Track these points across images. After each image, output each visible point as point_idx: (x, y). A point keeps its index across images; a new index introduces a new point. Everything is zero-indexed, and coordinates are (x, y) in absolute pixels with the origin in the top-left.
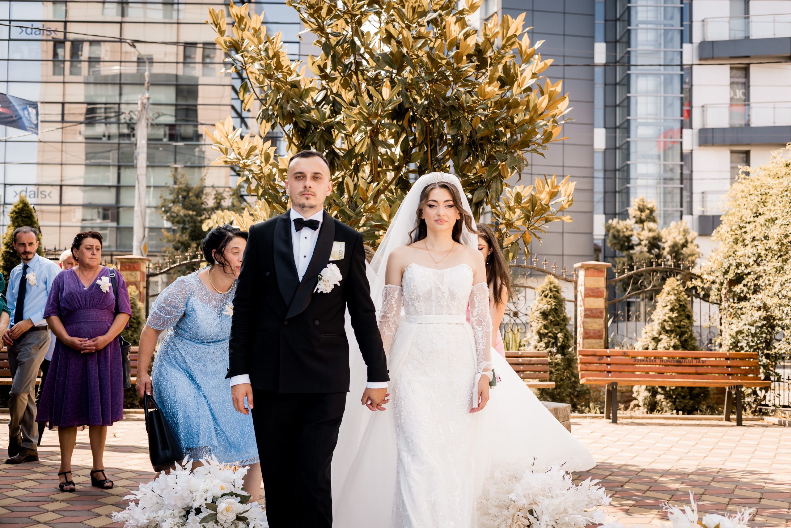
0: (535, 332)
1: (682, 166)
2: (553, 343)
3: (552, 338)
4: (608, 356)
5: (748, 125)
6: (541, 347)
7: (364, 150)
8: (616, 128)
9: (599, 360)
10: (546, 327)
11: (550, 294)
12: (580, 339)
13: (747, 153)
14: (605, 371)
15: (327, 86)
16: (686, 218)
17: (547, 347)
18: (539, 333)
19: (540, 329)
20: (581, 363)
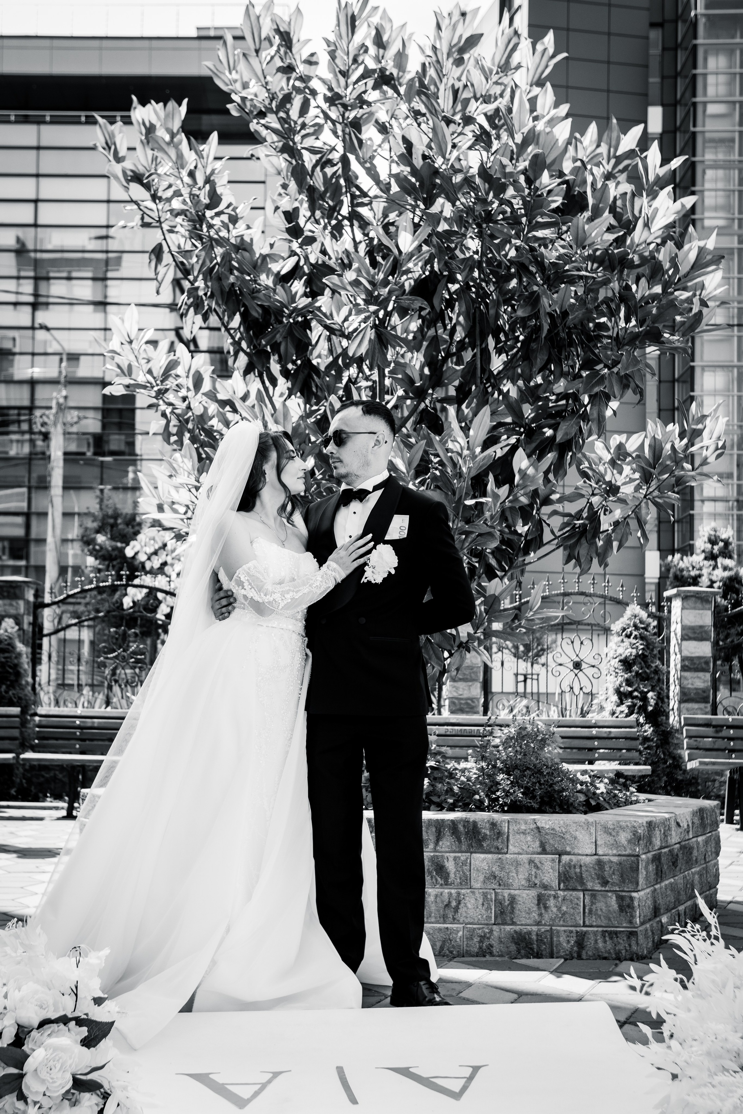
0: (611, 691)
2: (640, 707)
3: (641, 700)
4: (730, 727)
6: (622, 712)
7: (363, 350)
9: (717, 732)
10: (629, 682)
11: (635, 633)
12: (673, 703)
14: (724, 750)
15: (298, 251)
17: (630, 713)
18: (618, 692)
19: (620, 686)
20: (689, 737)
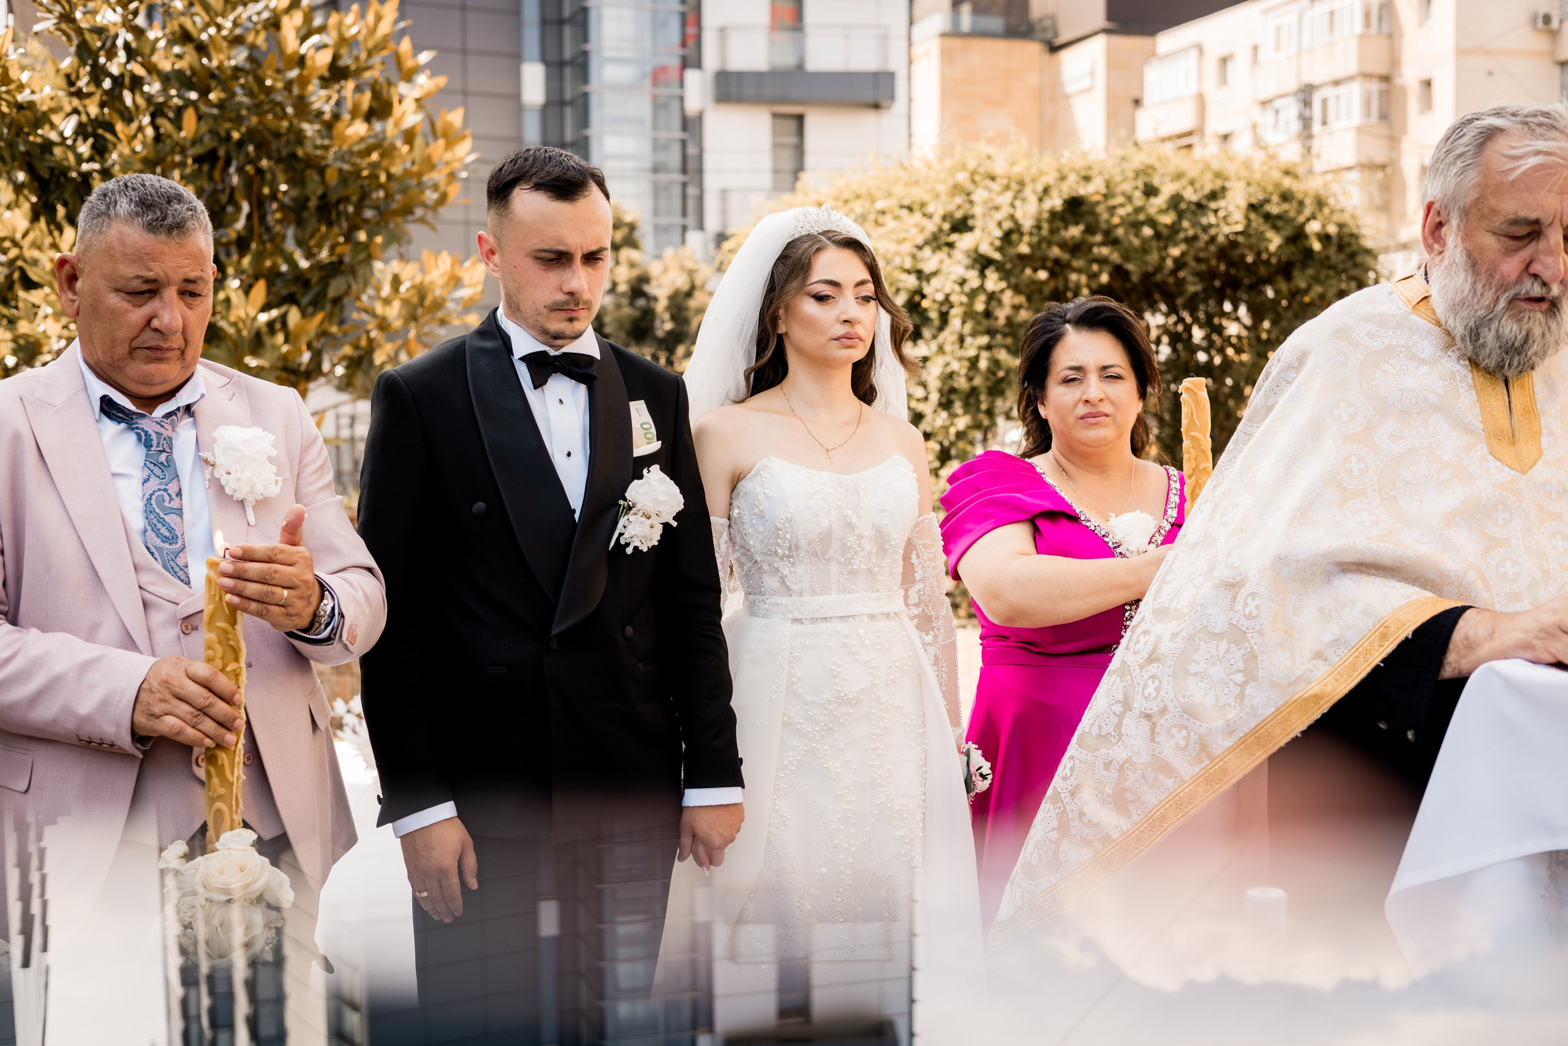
1: (684, 143)
5: (800, 67)
8: (562, 64)
13: (800, 119)
16: (694, 238)
